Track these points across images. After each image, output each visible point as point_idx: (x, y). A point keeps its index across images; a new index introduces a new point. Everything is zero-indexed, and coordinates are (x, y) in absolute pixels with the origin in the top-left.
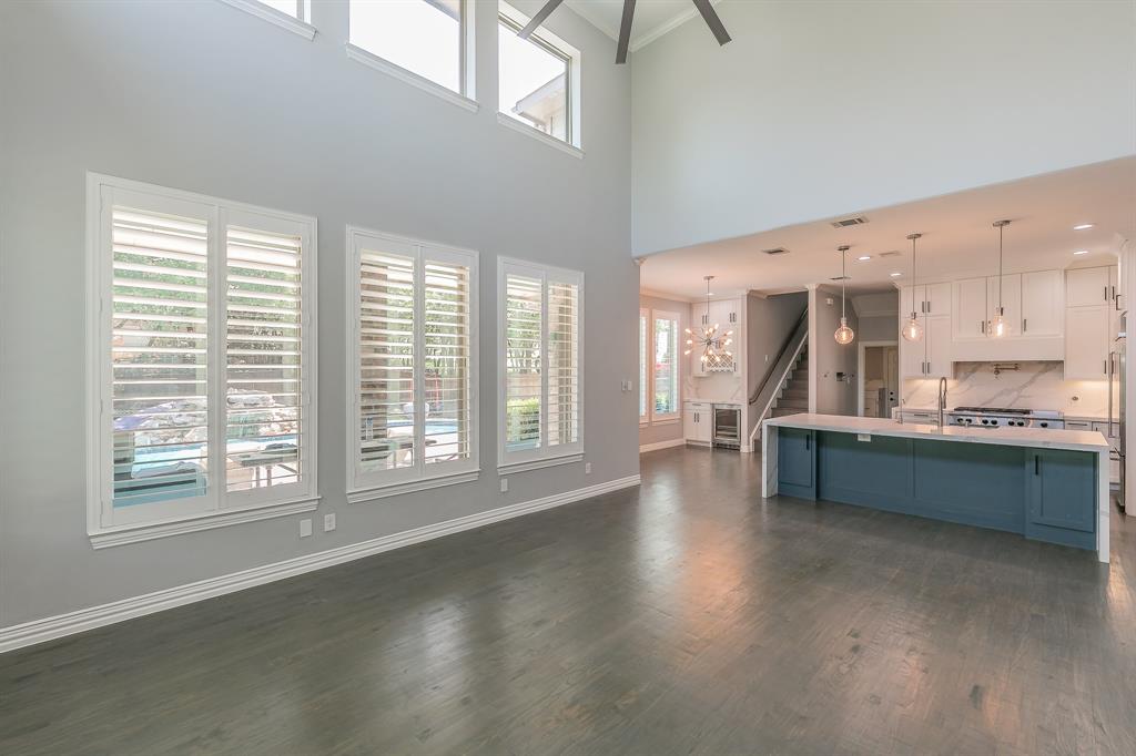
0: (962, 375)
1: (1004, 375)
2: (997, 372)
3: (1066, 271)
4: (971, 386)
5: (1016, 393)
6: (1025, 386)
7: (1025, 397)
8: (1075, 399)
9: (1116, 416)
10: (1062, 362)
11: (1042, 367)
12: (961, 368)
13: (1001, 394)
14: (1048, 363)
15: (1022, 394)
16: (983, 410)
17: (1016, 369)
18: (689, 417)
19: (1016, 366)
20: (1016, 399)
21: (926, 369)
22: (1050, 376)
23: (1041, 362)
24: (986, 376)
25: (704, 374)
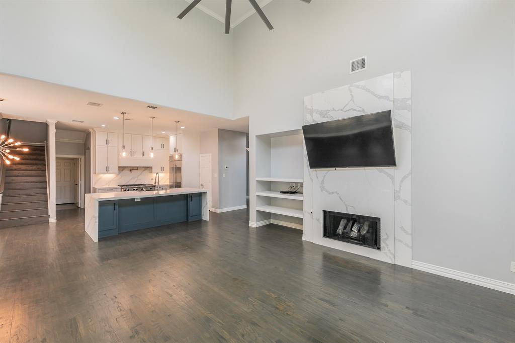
0: (121, 172)
1: (134, 172)
2: (130, 171)
5: (136, 178)
6: (139, 176)
10: (151, 167)
11: (144, 168)
12: (120, 169)
13: (132, 179)
14: (147, 167)
15: (138, 179)
16: (127, 186)
19: (137, 168)
21: (108, 170)
22: (147, 171)
24: (127, 172)
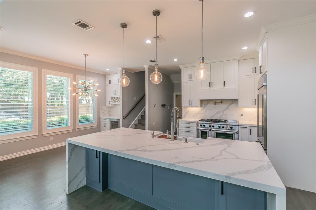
0: (204, 105)
1: (218, 105)
2: (215, 104)
3: (239, 61)
4: (207, 110)
5: (222, 113)
6: (225, 110)
7: (225, 114)
8: (242, 115)
9: (260, 124)
10: (237, 100)
11: (231, 102)
12: (203, 102)
13: (217, 113)
14: (233, 100)
15: (224, 113)
17: (222, 103)
18: (102, 125)
19: (222, 101)
20: (222, 115)
21: (190, 103)
22: (233, 105)
23: (230, 100)
24: (211, 106)
25: (110, 105)
